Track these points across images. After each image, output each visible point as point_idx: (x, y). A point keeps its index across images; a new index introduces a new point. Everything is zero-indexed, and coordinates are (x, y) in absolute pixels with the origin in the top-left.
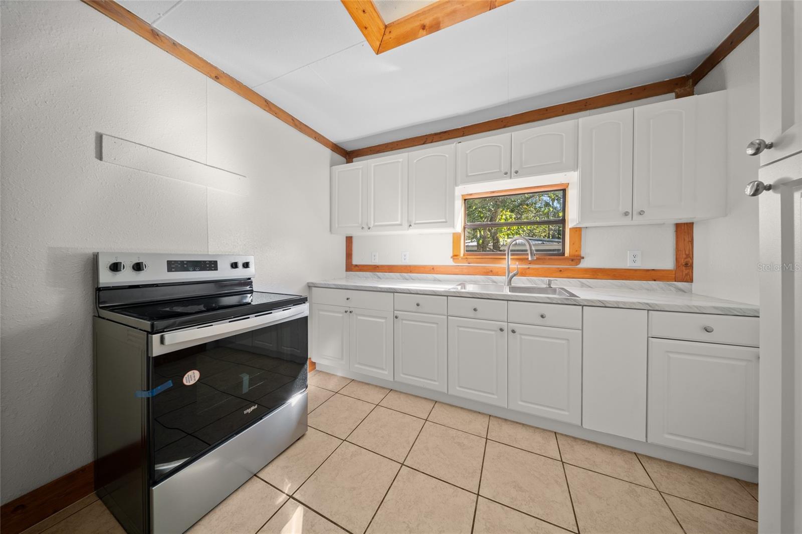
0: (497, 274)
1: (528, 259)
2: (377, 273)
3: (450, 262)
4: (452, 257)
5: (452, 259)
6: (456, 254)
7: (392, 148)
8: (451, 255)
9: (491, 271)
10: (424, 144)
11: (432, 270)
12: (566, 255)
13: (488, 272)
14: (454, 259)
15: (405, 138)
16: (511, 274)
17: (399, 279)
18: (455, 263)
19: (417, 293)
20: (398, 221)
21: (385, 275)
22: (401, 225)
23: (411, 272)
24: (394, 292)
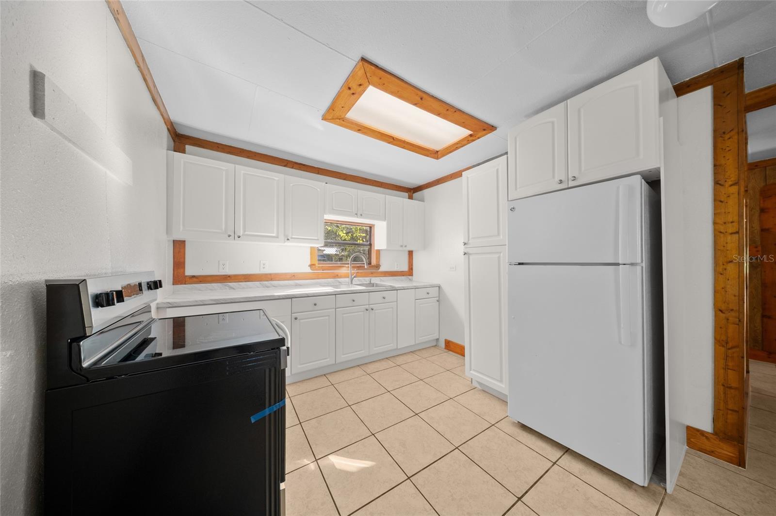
0: (341, 277)
1: (364, 266)
2: (229, 284)
3: (308, 270)
4: (309, 266)
5: (309, 267)
6: (313, 263)
7: (248, 156)
8: (309, 263)
9: (337, 275)
10: (284, 166)
11: (293, 277)
12: (372, 264)
13: (335, 276)
14: (311, 267)
15: (265, 153)
16: (353, 276)
17: (258, 287)
18: (312, 270)
19: (314, 296)
20: (273, 233)
21: (240, 285)
22: (277, 237)
23: (271, 280)
24: (291, 298)
